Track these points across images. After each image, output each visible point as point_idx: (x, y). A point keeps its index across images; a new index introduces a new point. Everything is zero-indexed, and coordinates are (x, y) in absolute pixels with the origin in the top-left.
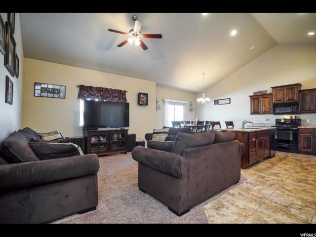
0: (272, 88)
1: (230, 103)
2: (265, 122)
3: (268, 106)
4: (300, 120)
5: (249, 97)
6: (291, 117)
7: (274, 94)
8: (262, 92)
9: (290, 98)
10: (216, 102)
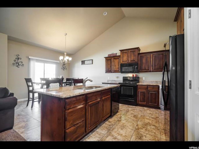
0: (120, 50)
1: (92, 64)
2: (116, 79)
3: (117, 66)
4: (139, 77)
5: (105, 59)
6: (133, 75)
7: (121, 56)
8: (114, 54)
9: (132, 60)
10: (83, 62)
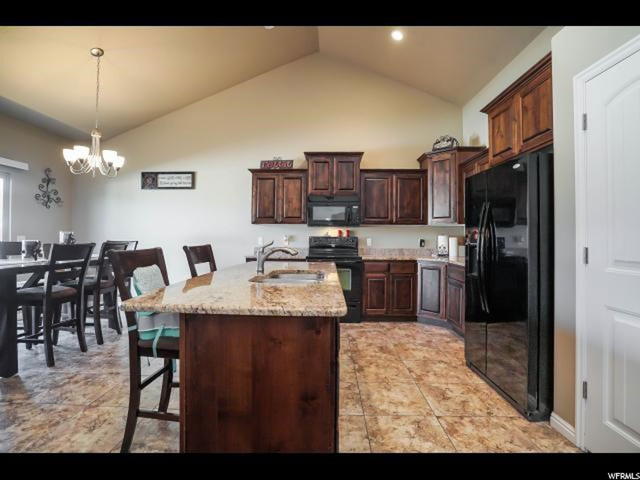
0: (306, 154)
1: (193, 186)
2: (286, 244)
5: (250, 174)
6: (340, 232)
8: (282, 161)
10: (150, 180)
